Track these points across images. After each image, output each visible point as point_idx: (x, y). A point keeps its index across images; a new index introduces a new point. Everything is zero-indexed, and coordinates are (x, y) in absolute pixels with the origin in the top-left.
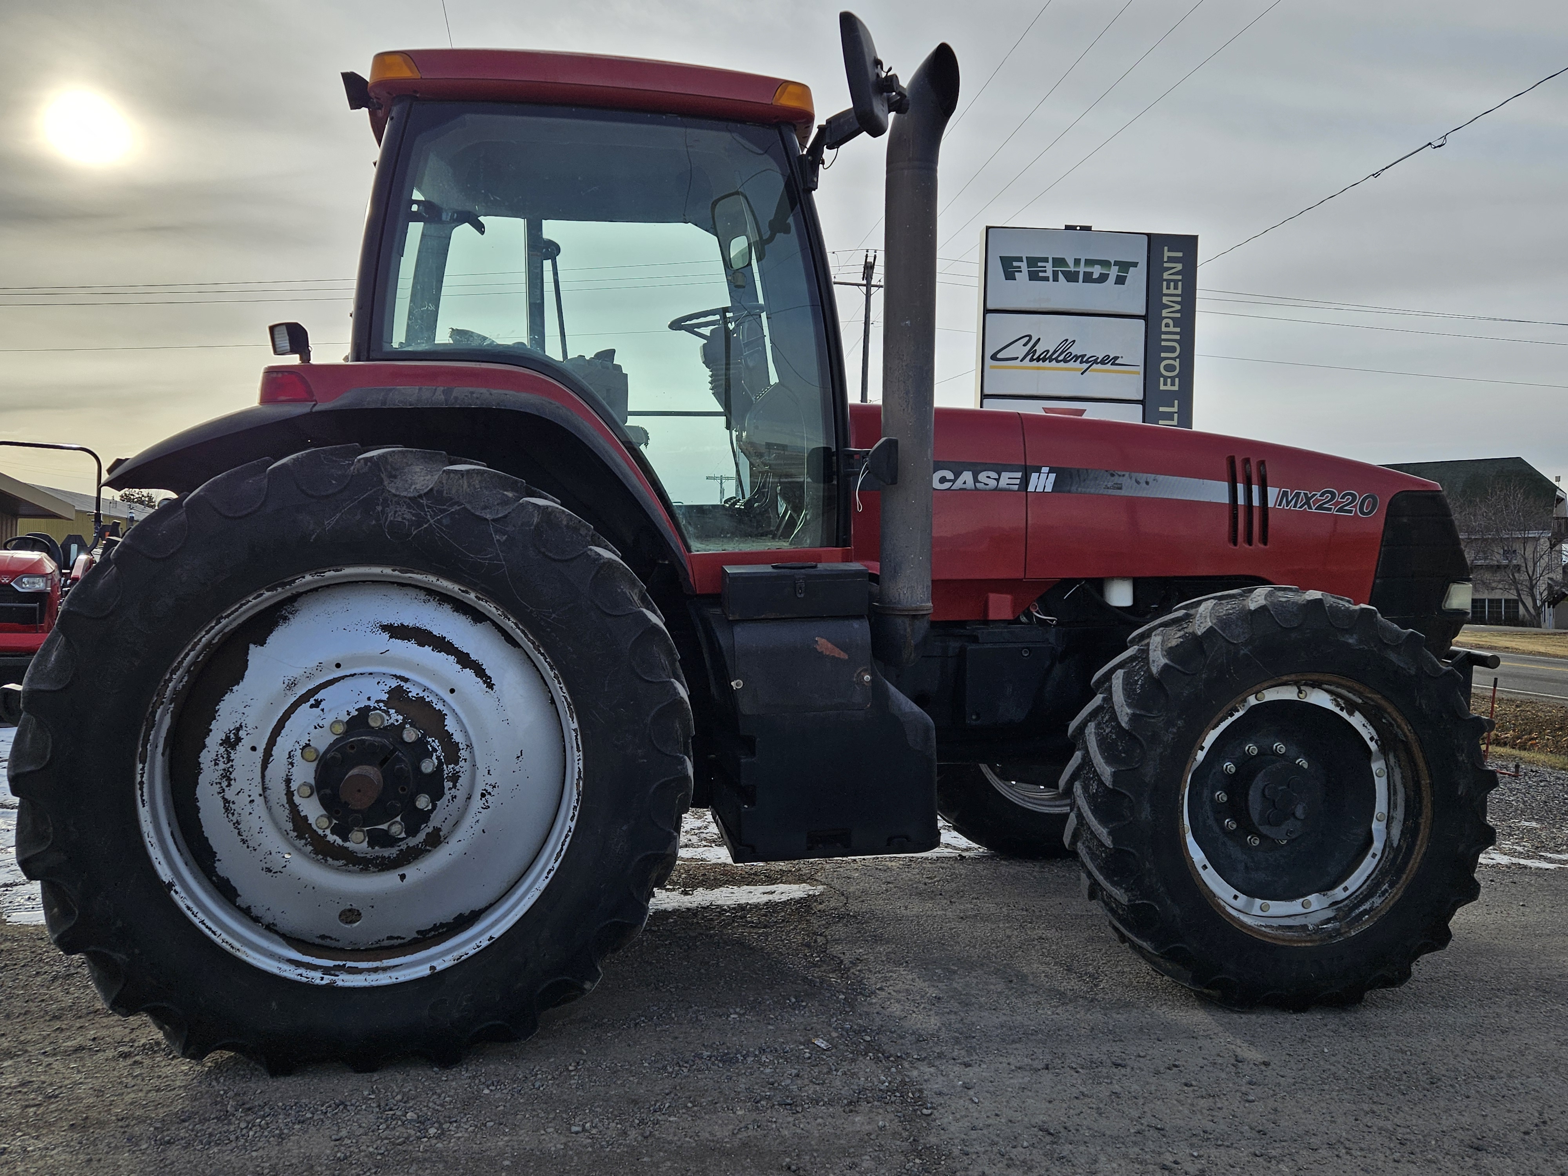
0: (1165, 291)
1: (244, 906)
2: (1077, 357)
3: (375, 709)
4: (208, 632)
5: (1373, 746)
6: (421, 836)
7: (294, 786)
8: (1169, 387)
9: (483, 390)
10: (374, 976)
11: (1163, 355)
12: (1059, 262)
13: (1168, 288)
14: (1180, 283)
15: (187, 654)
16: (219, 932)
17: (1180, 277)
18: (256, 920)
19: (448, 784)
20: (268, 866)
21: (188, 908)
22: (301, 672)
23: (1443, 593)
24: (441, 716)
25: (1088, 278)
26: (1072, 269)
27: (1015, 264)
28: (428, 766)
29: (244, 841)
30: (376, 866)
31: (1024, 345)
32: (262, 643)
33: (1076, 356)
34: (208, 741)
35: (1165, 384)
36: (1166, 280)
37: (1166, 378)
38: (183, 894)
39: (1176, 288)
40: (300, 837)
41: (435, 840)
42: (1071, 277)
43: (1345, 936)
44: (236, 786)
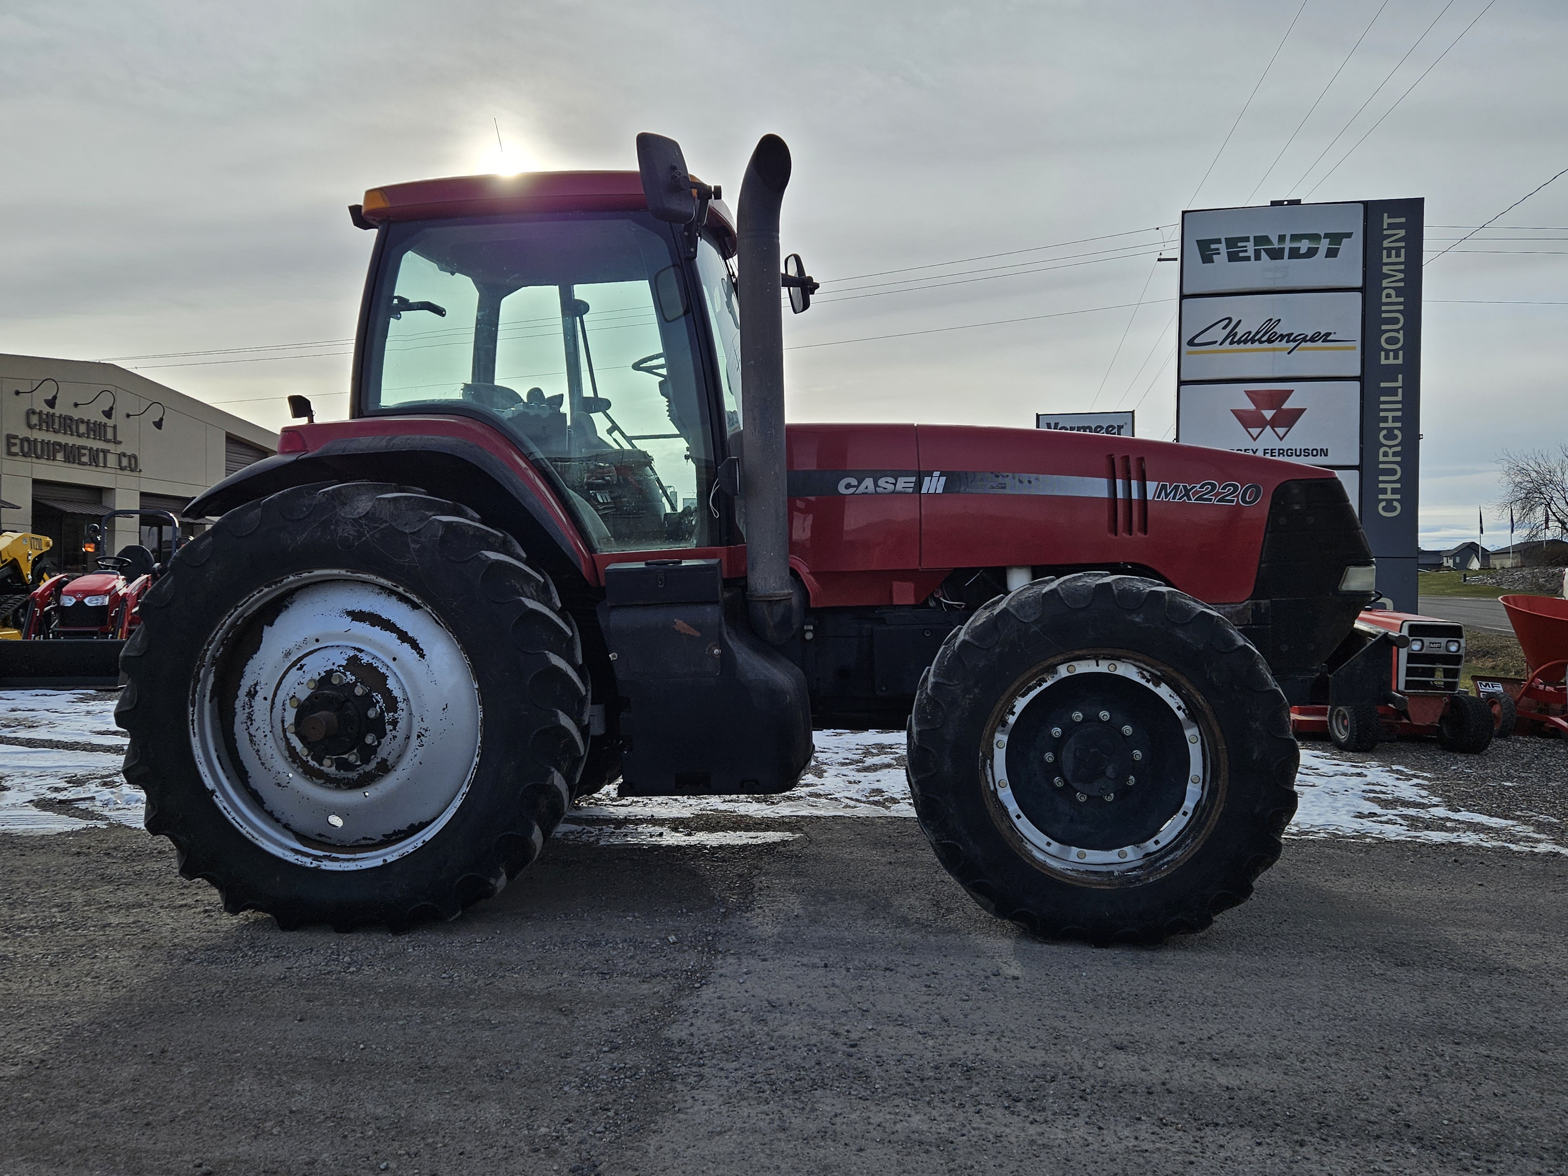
0: (1385, 260)
1: (269, 810)
2: (1282, 337)
3: (337, 671)
4: (230, 617)
5: (1180, 715)
6: (373, 765)
7: (286, 725)
8: (1391, 361)
9: (418, 437)
10: (346, 864)
11: (1384, 327)
12: (1261, 240)
13: (1389, 256)
14: (1403, 251)
15: (218, 632)
16: (245, 826)
17: (1403, 244)
18: (278, 821)
19: (389, 727)
20: (278, 781)
21: (225, 808)
22: (293, 644)
23: (1340, 575)
24: (384, 677)
25: (1295, 254)
26: (1276, 246)
27: (1213, 246)
28: (372, 714)
29: (263, 764)
30: (344, 784)
31: (1223, 328)
32: (271, 624)
33: (1281, 335)
34: (239, 693)
35: (1387, 358)
36: (1385, 248)
37: (1387, 352)
38: (221, 798)
39: (1398, 255)
40: (294, 762)
41: (385, 768)
42: (1276, 254)
43: (1144, 883)
44: (256, 725)
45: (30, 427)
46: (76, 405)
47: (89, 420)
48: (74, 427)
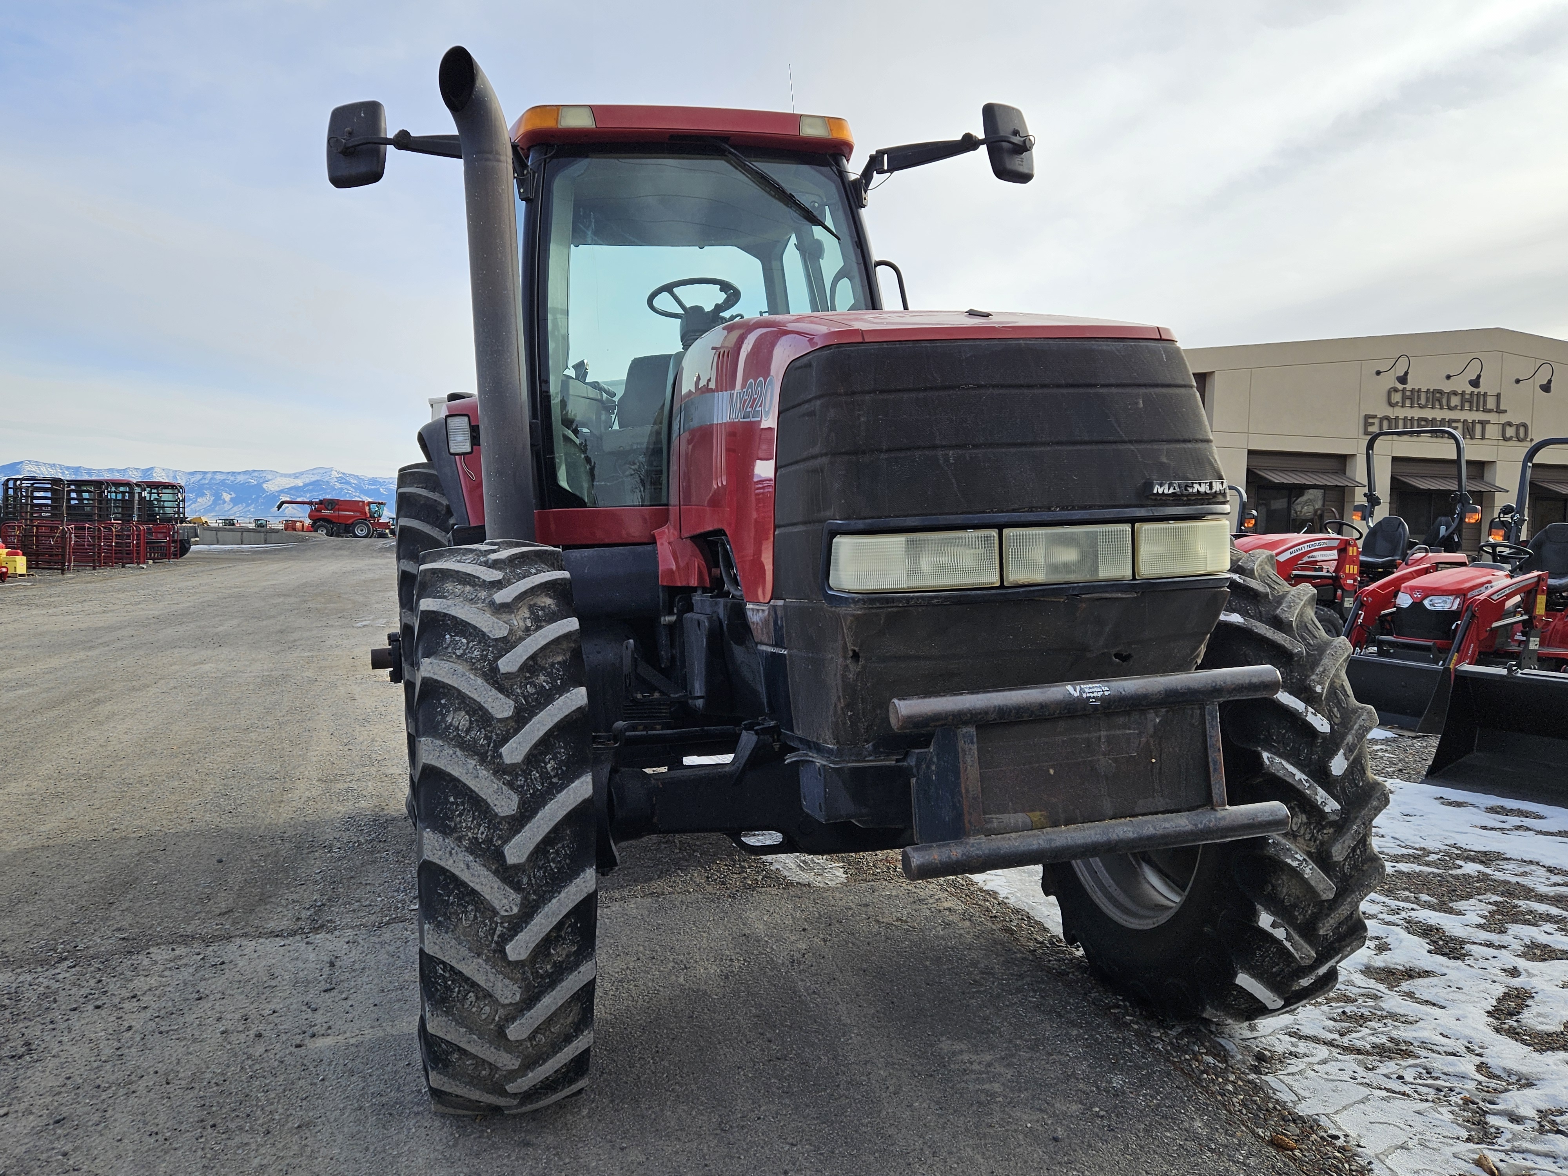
45: (1391, 405)
46: (1448, 377)
47: (1464, 391)
48: (1444, 401)
